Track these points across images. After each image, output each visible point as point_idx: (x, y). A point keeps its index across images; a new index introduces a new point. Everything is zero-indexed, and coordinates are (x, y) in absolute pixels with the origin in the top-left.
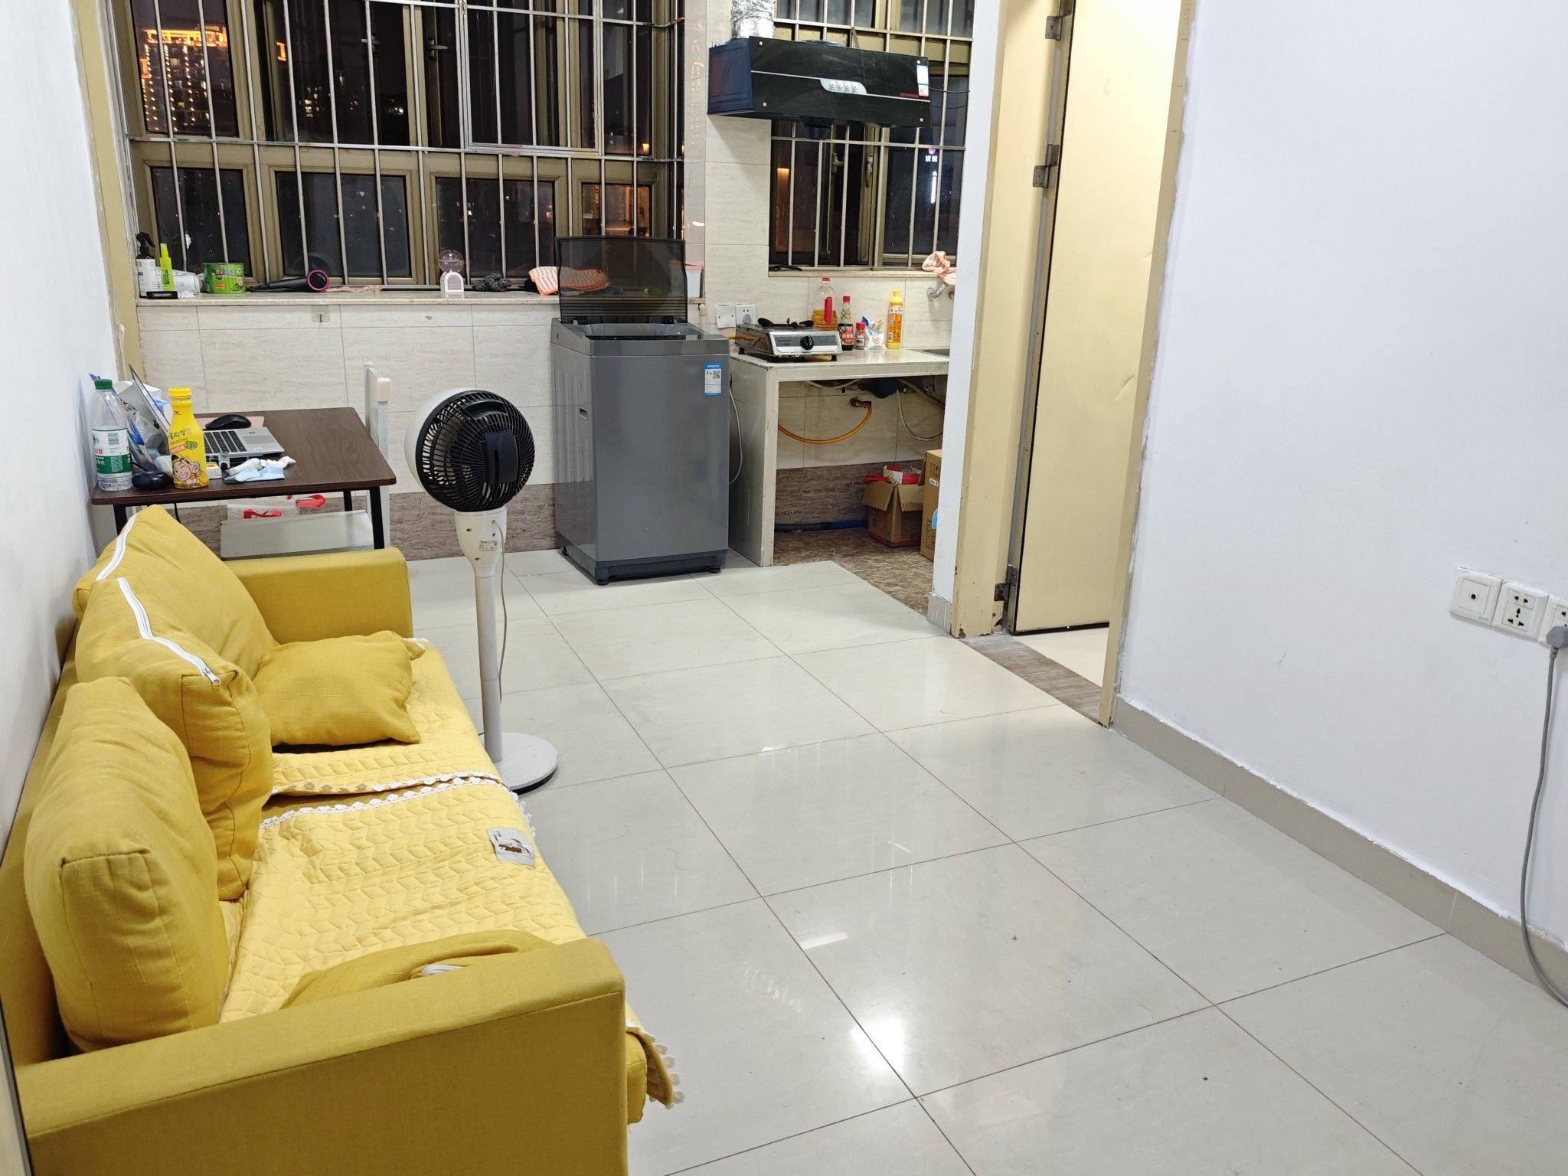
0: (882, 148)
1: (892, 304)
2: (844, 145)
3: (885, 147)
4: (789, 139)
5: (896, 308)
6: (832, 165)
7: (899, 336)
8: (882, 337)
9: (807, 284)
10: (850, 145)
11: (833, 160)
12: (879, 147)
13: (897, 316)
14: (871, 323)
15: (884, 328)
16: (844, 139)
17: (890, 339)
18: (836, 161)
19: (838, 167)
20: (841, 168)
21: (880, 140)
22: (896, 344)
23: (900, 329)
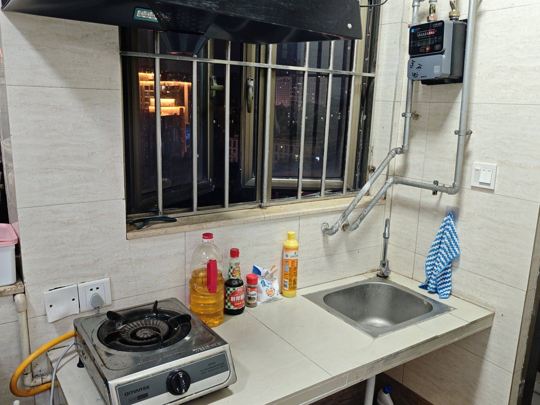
0: (270, 71)
1: (286, 249)
2: (225, 65)
3: (273, 69)
4: (151, 56)
5: (291, 253)
6: (210, 89)
7: (295, 282)
8: (276, 285)
9: (183, 240)
10: (231, 66)
11: (212, 84)
12: (266, 70)
13: (293, 261)
14: (263, 271)
15: (277, 276)
16: (225, 59)
17: (285, 286)
18: (215, 84)
19: (217, 91)
20: (221, 93)
21: (266, 62)
22: (292, 292)
23: (296, 275)
